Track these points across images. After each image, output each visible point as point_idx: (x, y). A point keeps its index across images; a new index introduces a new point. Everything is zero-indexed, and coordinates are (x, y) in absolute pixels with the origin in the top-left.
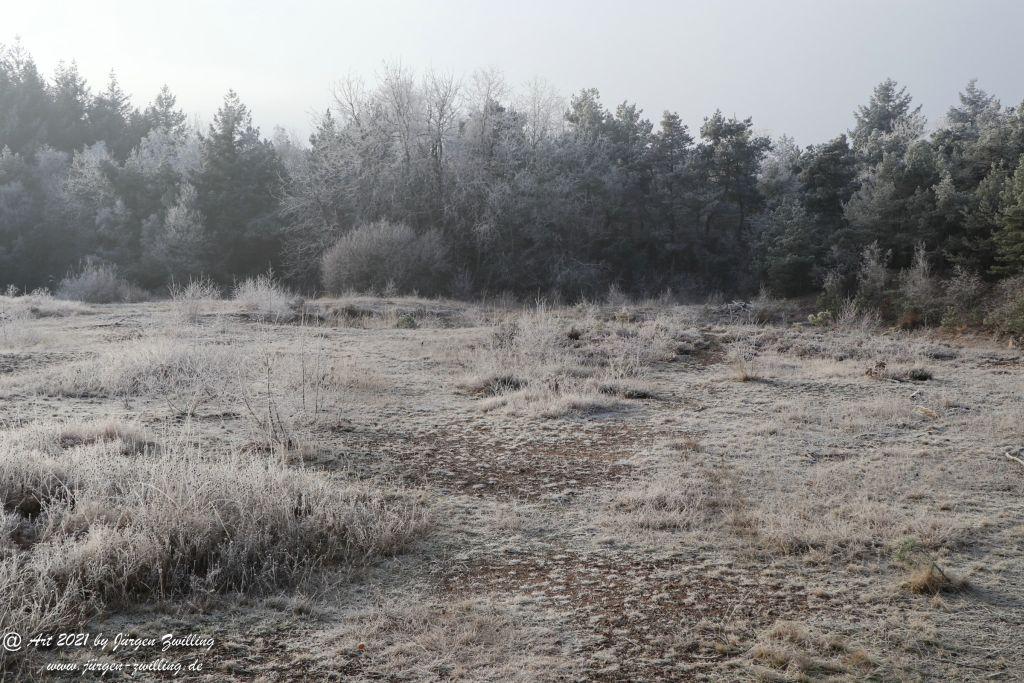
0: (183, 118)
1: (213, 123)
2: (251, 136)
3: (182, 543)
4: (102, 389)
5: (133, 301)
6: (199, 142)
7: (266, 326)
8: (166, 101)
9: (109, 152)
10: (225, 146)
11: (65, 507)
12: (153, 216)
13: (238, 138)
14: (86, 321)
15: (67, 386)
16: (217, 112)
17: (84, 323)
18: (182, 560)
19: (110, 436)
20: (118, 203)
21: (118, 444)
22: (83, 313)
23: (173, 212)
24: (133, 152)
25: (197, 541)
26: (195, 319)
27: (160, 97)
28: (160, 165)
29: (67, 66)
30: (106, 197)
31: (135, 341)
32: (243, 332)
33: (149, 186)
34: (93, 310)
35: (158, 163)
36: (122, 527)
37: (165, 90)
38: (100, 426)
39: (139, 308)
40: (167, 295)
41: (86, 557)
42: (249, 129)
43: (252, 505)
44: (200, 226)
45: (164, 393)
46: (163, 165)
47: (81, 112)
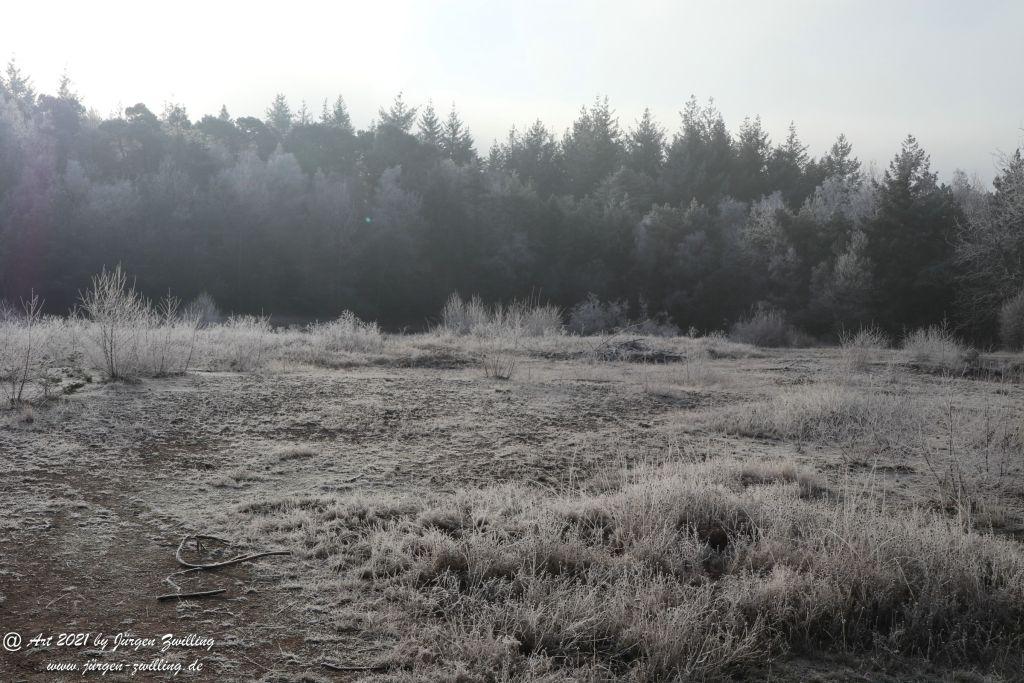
0: (857, 166)
1: (889, 169)
2: (928, 180)
3: (864, 595)
4: (775, 431)
5: (800, 347)
6: (873, 189)
7: (937, 378)
8: (842, 150)
9: (784, 200)
10: (900, 193)
11: (749, 544)
12: (823, 264)
13: (914, 183)
14: (757, 364)
15: (743, 425)
16: (893, 158)
17: (755, 366)
18: (864, 615)
19: (788, 478)
20: (791, 250)
21: (795, 487)
22: (754, 356)
23: (843, 259)
24: (808, 200)
25: (880, 596)
26: (863, 367)
27: (836, 147)
28: (832, 213)
29: (752, 121)
30: (779, 245)
31: (806, 387)
32: (914, 383)
33: (821, 234)
34: (764, 354)
35: (831, 211)
36: (804, 570)
37: (841, 139)
38: (778, 468)
39: (806, 353)
40: (836, 342)
41: (771, 595)
42: (926, 174)
43: (937, 568)
44: (870, 274)
45: (836, 440)
46: (835, 214)
47: (761, 164)
